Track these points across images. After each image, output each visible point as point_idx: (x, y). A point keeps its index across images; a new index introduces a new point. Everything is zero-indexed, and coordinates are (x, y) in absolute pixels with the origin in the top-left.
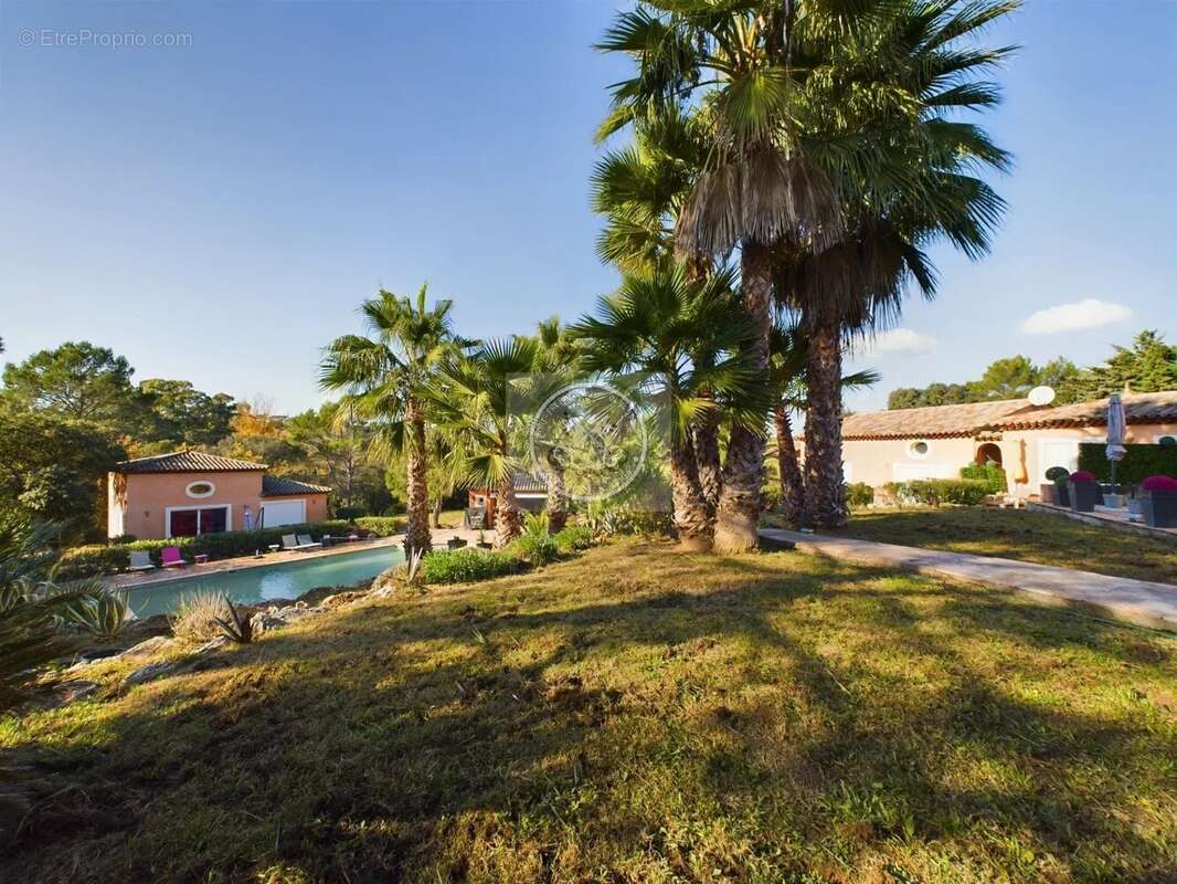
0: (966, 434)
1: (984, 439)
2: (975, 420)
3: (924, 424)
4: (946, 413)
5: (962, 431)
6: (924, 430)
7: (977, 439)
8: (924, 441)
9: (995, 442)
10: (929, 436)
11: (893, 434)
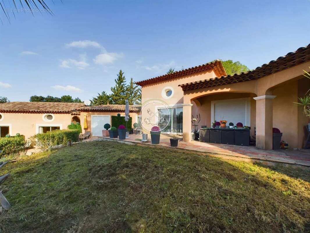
0: (68, 112)
1: (74, 114)
2: (70, 108)
3: (50, 108)
4: (58, 105)
5: (67, 111)
6: (51, 110)
7: (72, 115)
8: (50, 114)
9: (78, 116)
10: (53, 113)
11: (36, 111)
